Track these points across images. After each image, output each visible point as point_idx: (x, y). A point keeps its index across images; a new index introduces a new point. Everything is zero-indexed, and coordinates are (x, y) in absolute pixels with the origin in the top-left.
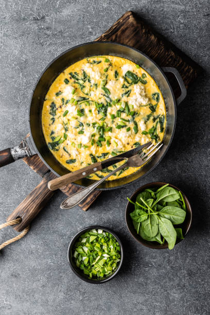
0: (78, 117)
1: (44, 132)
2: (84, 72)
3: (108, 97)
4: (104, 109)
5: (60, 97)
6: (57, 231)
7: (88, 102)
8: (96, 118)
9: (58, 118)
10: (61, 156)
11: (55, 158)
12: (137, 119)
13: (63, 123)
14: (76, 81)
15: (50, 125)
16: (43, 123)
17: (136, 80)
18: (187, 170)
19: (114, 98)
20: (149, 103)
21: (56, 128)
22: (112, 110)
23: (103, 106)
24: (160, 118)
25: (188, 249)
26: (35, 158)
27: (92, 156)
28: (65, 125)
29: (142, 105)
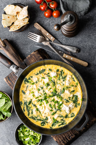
0: (45, 85)
2: (66, 76)
3: (61, 93)
5: (49, 71)
7: (54, 85)
8: (49, 93)
9: (40, 76)
11: (21, 85)
12: (58, 112)
14: (60, 75)
15: (34, 74)
16: (33, 70)
17: (75, 102)
20: (68, 114)
23: (56, 93)
24: (64, 122)
27: (31, 101)
28: (38, 81)
29: (66, 111)
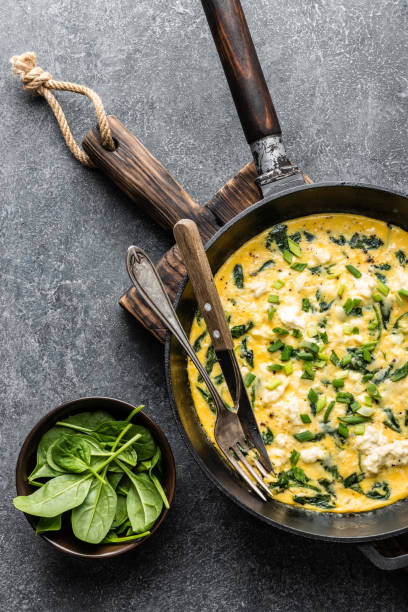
0: (344, 301)
1: (312, 218)
3: (386, 375)
4: (359, 363)
5: (395, 262)
6: (78, 232)
7: (378, 327)
8: (340, 344)
9: (344, 253)
10: (253, 254)
11: (248, 239)
12: (329, 441)
13: (330, 265)
15: (329, 232)
16: (334, 215)
18: (200, 549)
19: (384, 390)
20: (367, 474)
21: (321, 245)
22: (354, 383)
23: (366, 362)
24: (327, 498)
25: (13, 537)
26: (252, 191)
27: (247, 326)
28: (326, 268)
29: (363, 457)
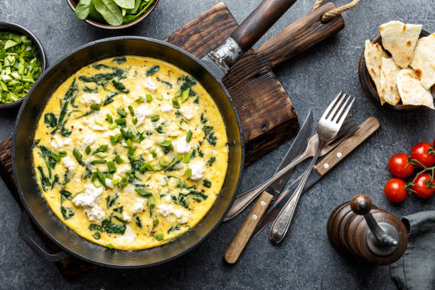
0: (168, 140)
2: (187, 207)
3: (137, 185)
5: (207, 158)
7: (163, 167)
8: (142, 149)
9: (197, 126)
11: (177, 66)
13: (185, 120)
14: (193, 190)
15: (205, 111)
17: (107, 226)
19: (128, 188)
20: (73, 201)
23: (139, 170)
24: (50, 185)
27: (125, 90)
28: (183, 119)
29: (82, 194)
